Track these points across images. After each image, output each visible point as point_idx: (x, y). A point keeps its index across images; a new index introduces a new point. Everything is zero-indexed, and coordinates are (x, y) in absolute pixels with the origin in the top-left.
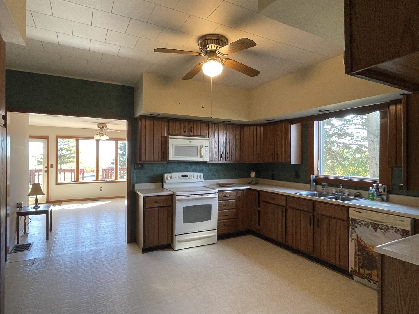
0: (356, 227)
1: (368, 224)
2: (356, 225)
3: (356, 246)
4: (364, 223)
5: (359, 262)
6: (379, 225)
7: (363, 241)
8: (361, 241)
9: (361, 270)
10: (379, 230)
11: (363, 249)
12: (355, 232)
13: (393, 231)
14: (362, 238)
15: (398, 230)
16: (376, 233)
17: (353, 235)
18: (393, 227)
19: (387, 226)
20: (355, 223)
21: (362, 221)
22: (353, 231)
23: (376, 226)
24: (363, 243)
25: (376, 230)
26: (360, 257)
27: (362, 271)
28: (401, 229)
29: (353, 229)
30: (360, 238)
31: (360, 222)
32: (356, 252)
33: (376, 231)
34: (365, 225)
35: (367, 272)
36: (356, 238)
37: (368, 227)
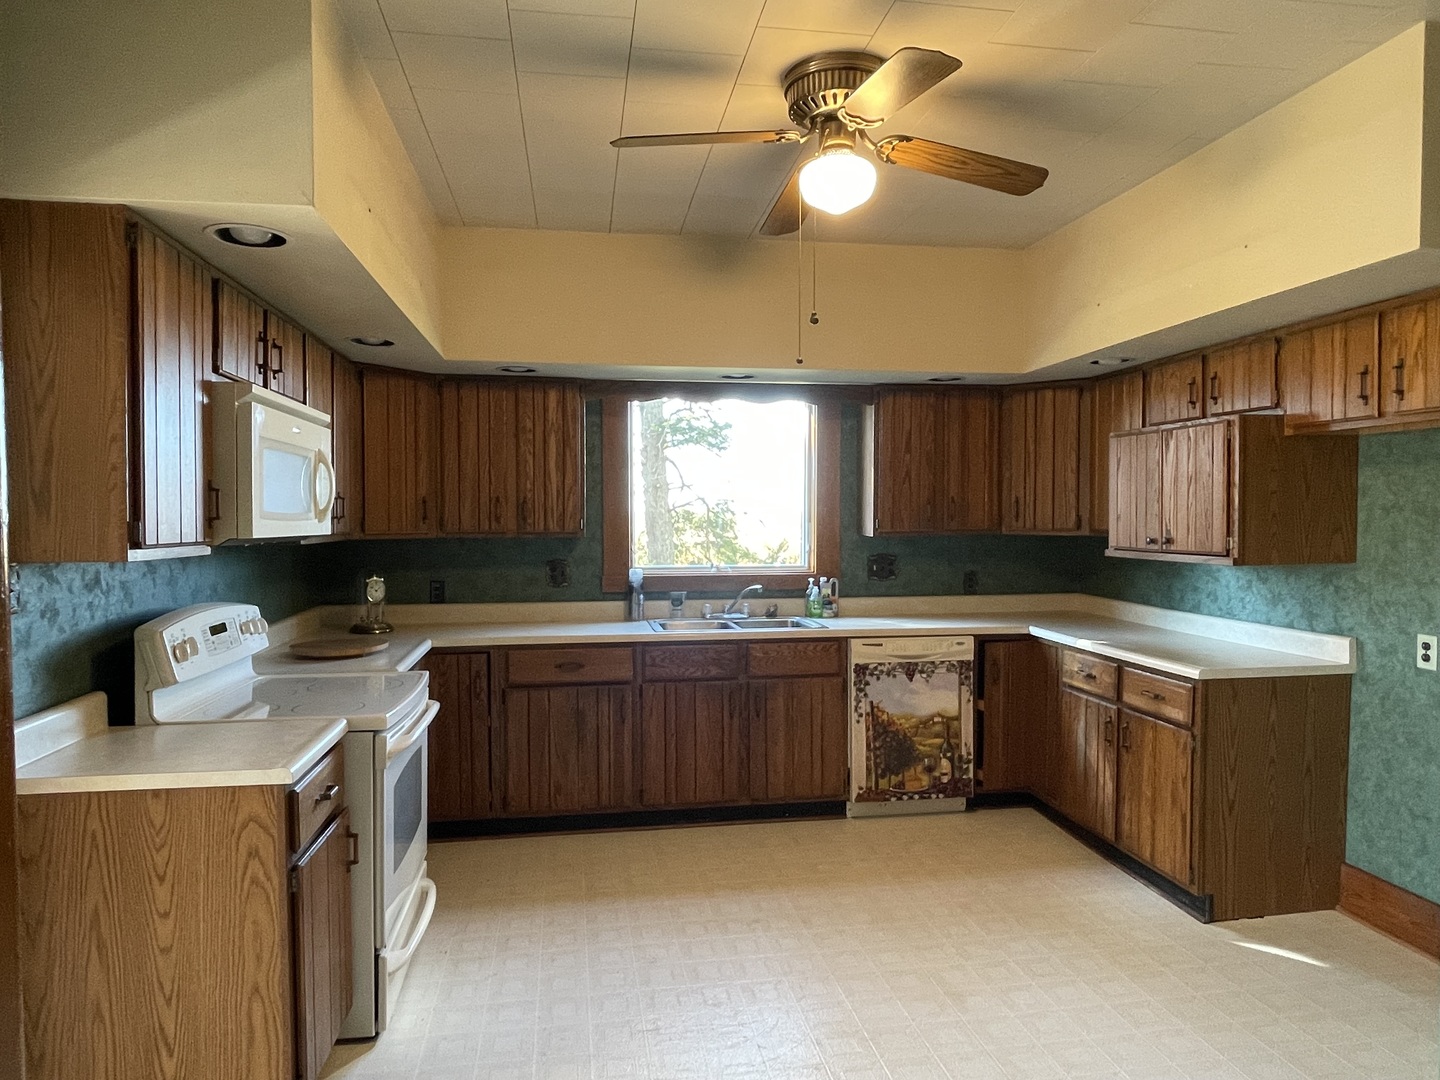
0: (867, 684)
1: (894, 669)
2: (868, 678)
3: (868, 730)
4: (885, 670)
5: (877, 765)
6: (917, 664)
7: (883, 712)
8: (880, 714)
9: (881, 781)
10: (917, 676)
11: (886, 732)
12: (866, 695)
13: (944, 670)
14: (881, 706)
15: (954, 665)
16: (913, 685)
17: (860, 705)
18: (943, 662)
19: (933, 663)
20: (864, 674)
21: (880, 664)
22: (862, 694)
23: (910, 670)
24: (885, 717)
25: (911, 677)
26: (878, 753)
27: (883, 783)
28: (958, 661)
29: (860, 690)
30: (878, 707)
31: (876, 668)
32: (868, 745)
33: (911, 680)
34: (888, 674)
35: (894, 779)
36: (869, 710)
37: (895, 676)
